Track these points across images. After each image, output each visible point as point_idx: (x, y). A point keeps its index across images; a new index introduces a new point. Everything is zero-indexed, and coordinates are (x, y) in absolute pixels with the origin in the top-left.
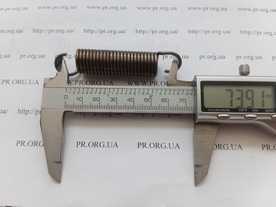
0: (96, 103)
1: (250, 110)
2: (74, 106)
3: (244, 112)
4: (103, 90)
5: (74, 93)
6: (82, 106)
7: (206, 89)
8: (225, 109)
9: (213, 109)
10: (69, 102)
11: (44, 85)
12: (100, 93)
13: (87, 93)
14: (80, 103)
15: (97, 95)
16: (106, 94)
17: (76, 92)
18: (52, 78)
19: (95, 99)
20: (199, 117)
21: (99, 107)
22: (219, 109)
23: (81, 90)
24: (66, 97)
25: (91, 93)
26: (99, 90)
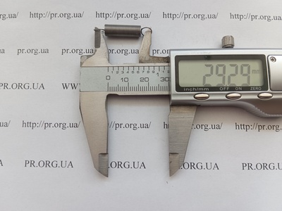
0: (144, 84)
1: (233, 89)
2: (119, 88)
3: (226, 91)
4: (152, 69)
5: (117, 73)
6: (128, 88)
7: (181, 64)
8: (203, 88)
9: (189, 88)
10: (113, 84)
11: (81, 63)
12: (148, 72)
13: (133, 72)
14: (125, 84)
15: (145, 75)
16: (156, 72)
17: (120, 72)
18: (90, 56)
19: (142, 80)
20: (173, 98)
21: (149, 88)
22: (196, 88)
23: (126, 69)
24: (108, 78)
25: (138, 72)
26: (147, 69)
